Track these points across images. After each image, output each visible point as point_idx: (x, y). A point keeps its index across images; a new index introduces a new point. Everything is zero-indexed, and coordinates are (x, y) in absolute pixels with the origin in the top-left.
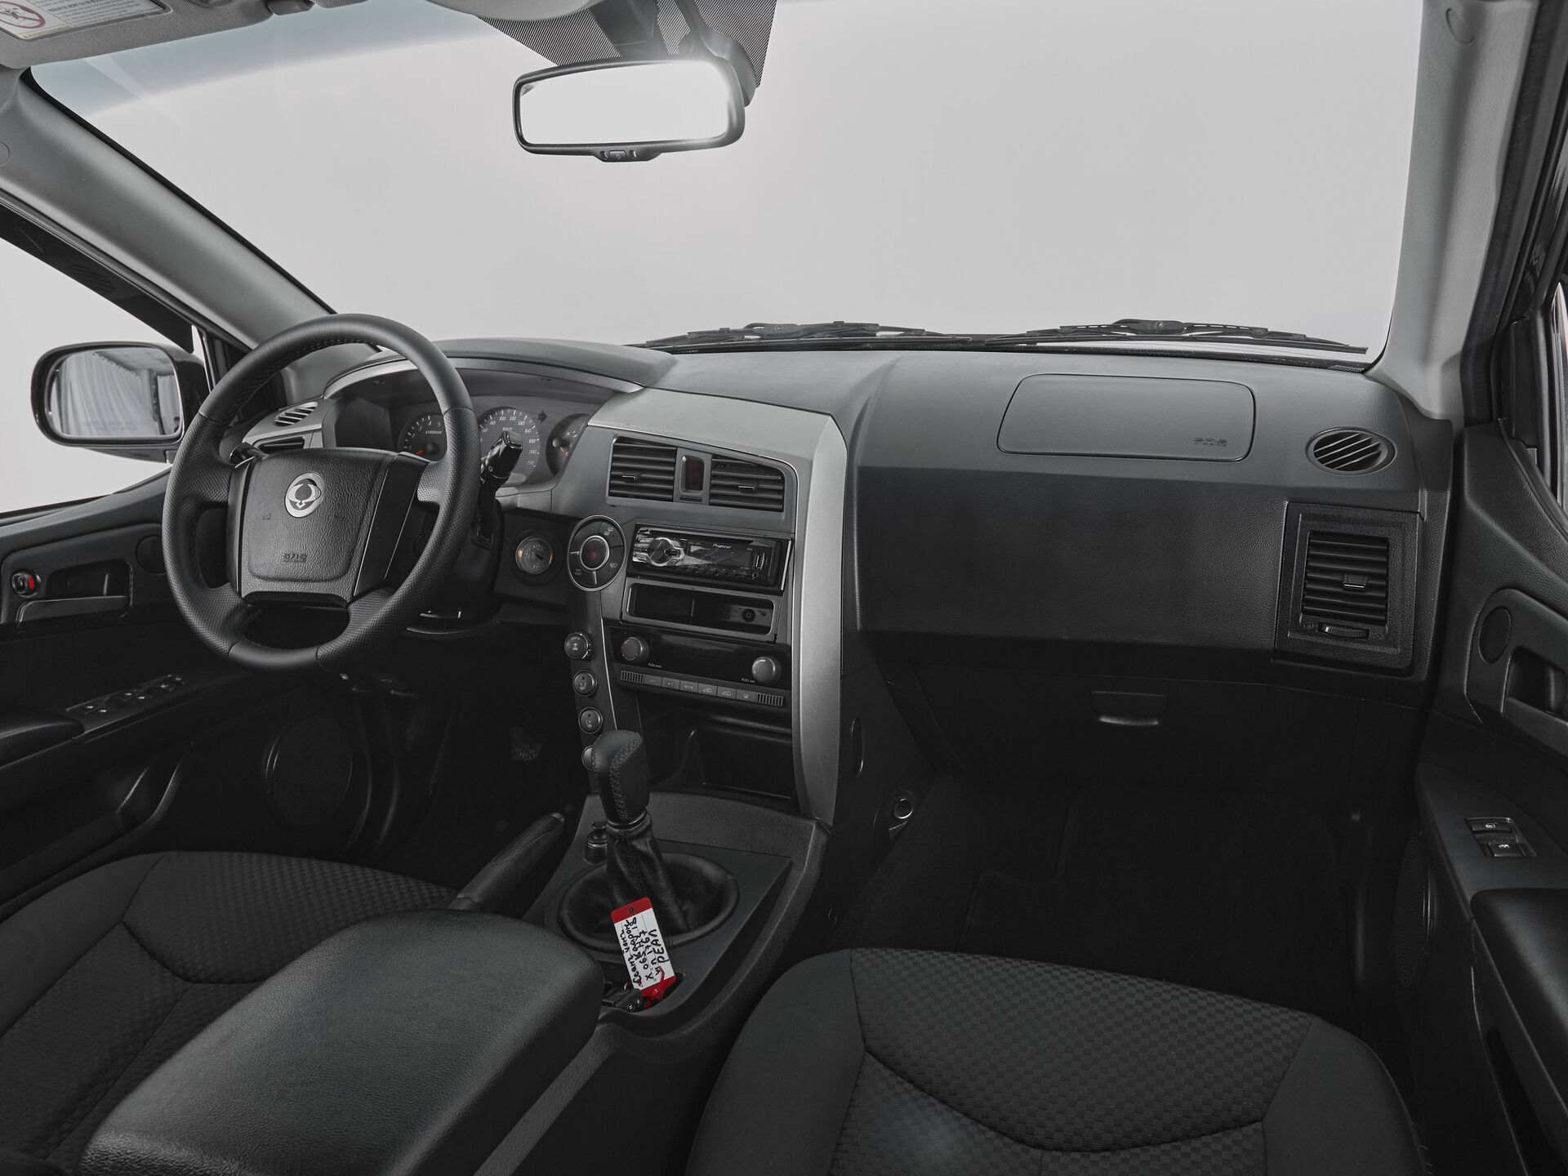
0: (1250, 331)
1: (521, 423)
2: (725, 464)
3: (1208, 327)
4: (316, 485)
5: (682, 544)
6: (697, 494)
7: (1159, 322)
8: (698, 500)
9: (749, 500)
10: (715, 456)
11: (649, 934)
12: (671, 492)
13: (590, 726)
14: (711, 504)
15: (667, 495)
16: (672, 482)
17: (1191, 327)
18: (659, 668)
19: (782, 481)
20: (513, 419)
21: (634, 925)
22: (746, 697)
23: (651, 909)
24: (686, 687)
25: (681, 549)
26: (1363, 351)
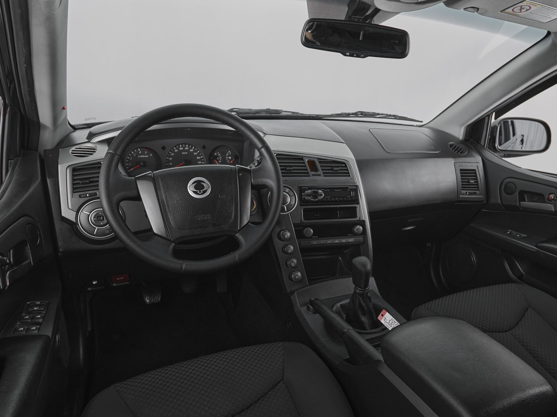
0: (394, 116)
1: (192, 150)
2: (323, 162)
3: (382, 114)
4: (205, 183)
5: (322, 191)
6: (319, 173)
7: (370, 113)
8: (320, 175)
9: (335, 174)
10: (318, 159)
11: (392, 320)
12: (308, 173)
13: (293, 265)
14: (324, 176)
15: (307, 174)
16: (306, 170)
17: (378, 114)
18: (317, 238)
19: (346, 166)
20: (187, 148)
21: (386, 320)
22: (350, 241)
23: (387, 312)
24: (328, 242)
25: (323, 193)
26: (422, 122)
